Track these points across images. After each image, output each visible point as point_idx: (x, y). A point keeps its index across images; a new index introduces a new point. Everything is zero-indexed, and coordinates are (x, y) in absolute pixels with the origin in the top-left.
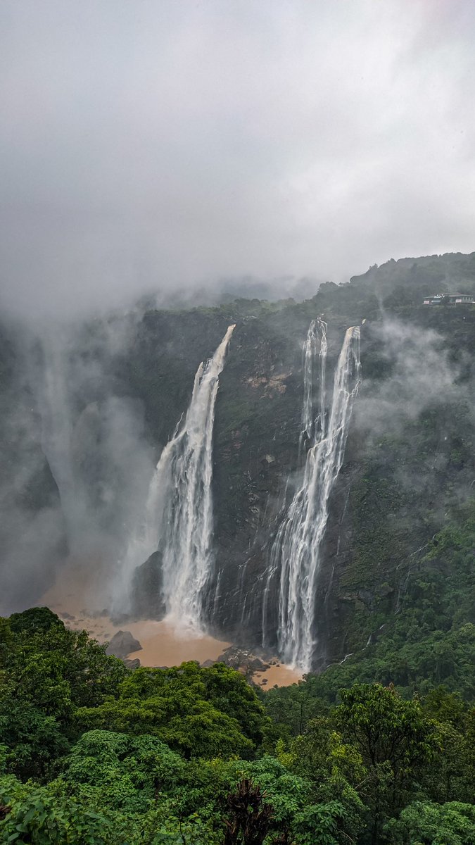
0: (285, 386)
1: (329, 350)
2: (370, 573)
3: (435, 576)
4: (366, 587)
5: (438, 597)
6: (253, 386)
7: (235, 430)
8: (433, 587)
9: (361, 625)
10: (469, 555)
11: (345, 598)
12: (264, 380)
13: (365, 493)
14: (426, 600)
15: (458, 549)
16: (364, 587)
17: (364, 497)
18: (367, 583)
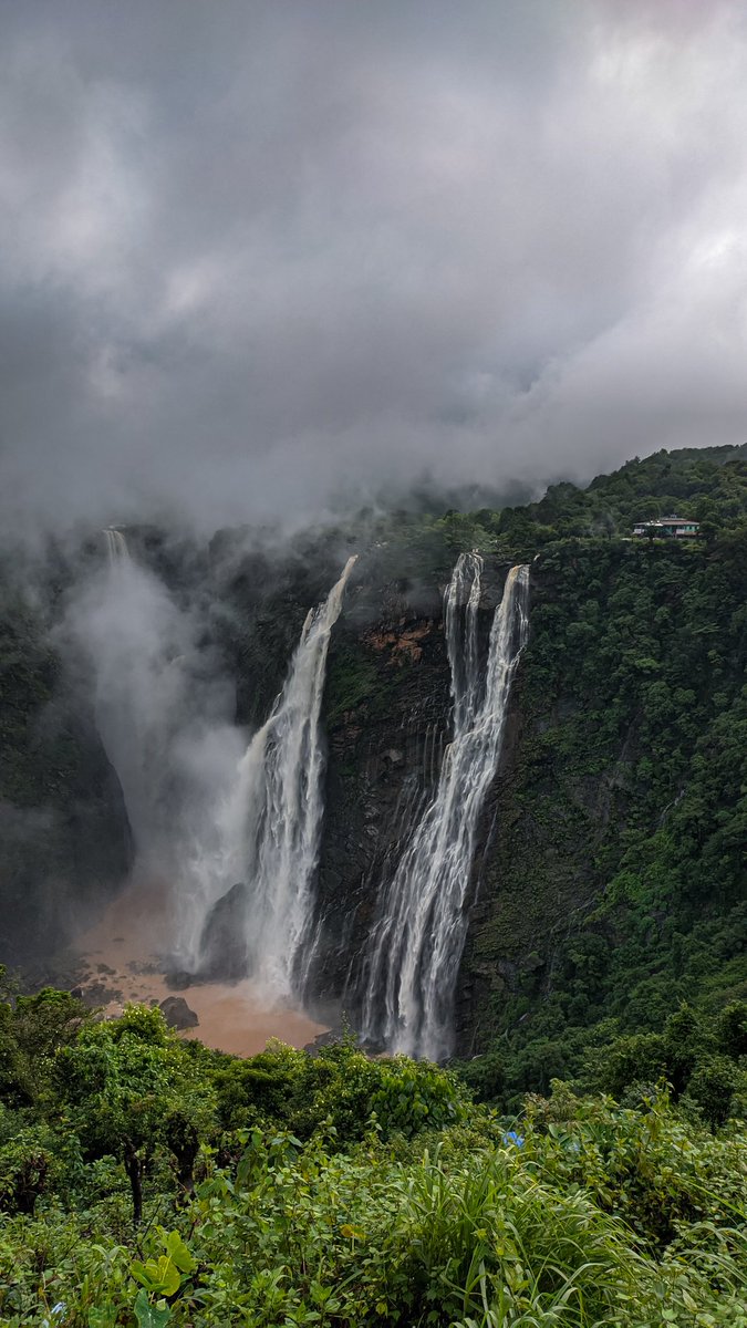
0: (420, 649)
1: (483, 599)
2: (516, 937)
3: (596, 946)
4: (508, 956)
5: (599, 978)
6: (376, 646)
7: (349, 710)
8: (590, 963)
9: (497, 1013)
10: (647, 918)
11: (478, 971)
12: (391, 639)
13: (518, 815)
14: (579, 981)
15: (633, 908)
16: (504, 957)
17: (516, 822)
18: (510, 950)
